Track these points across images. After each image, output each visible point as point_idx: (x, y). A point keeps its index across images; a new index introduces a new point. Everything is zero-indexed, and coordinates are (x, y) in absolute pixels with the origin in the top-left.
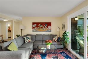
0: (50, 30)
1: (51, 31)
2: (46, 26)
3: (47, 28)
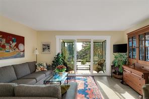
0: (22, 53)
1: (23, 56)
2: (15, 44)
3: (17, 50)
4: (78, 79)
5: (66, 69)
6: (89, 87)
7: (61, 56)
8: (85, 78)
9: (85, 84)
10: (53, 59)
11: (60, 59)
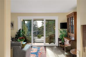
4: (34, 48)
5: (24, 40)
6: (40, 51)
7: (21, 31)
8: (39, 47)
9: (38, 50)
10: (16, 34)
11: (21, 34)
